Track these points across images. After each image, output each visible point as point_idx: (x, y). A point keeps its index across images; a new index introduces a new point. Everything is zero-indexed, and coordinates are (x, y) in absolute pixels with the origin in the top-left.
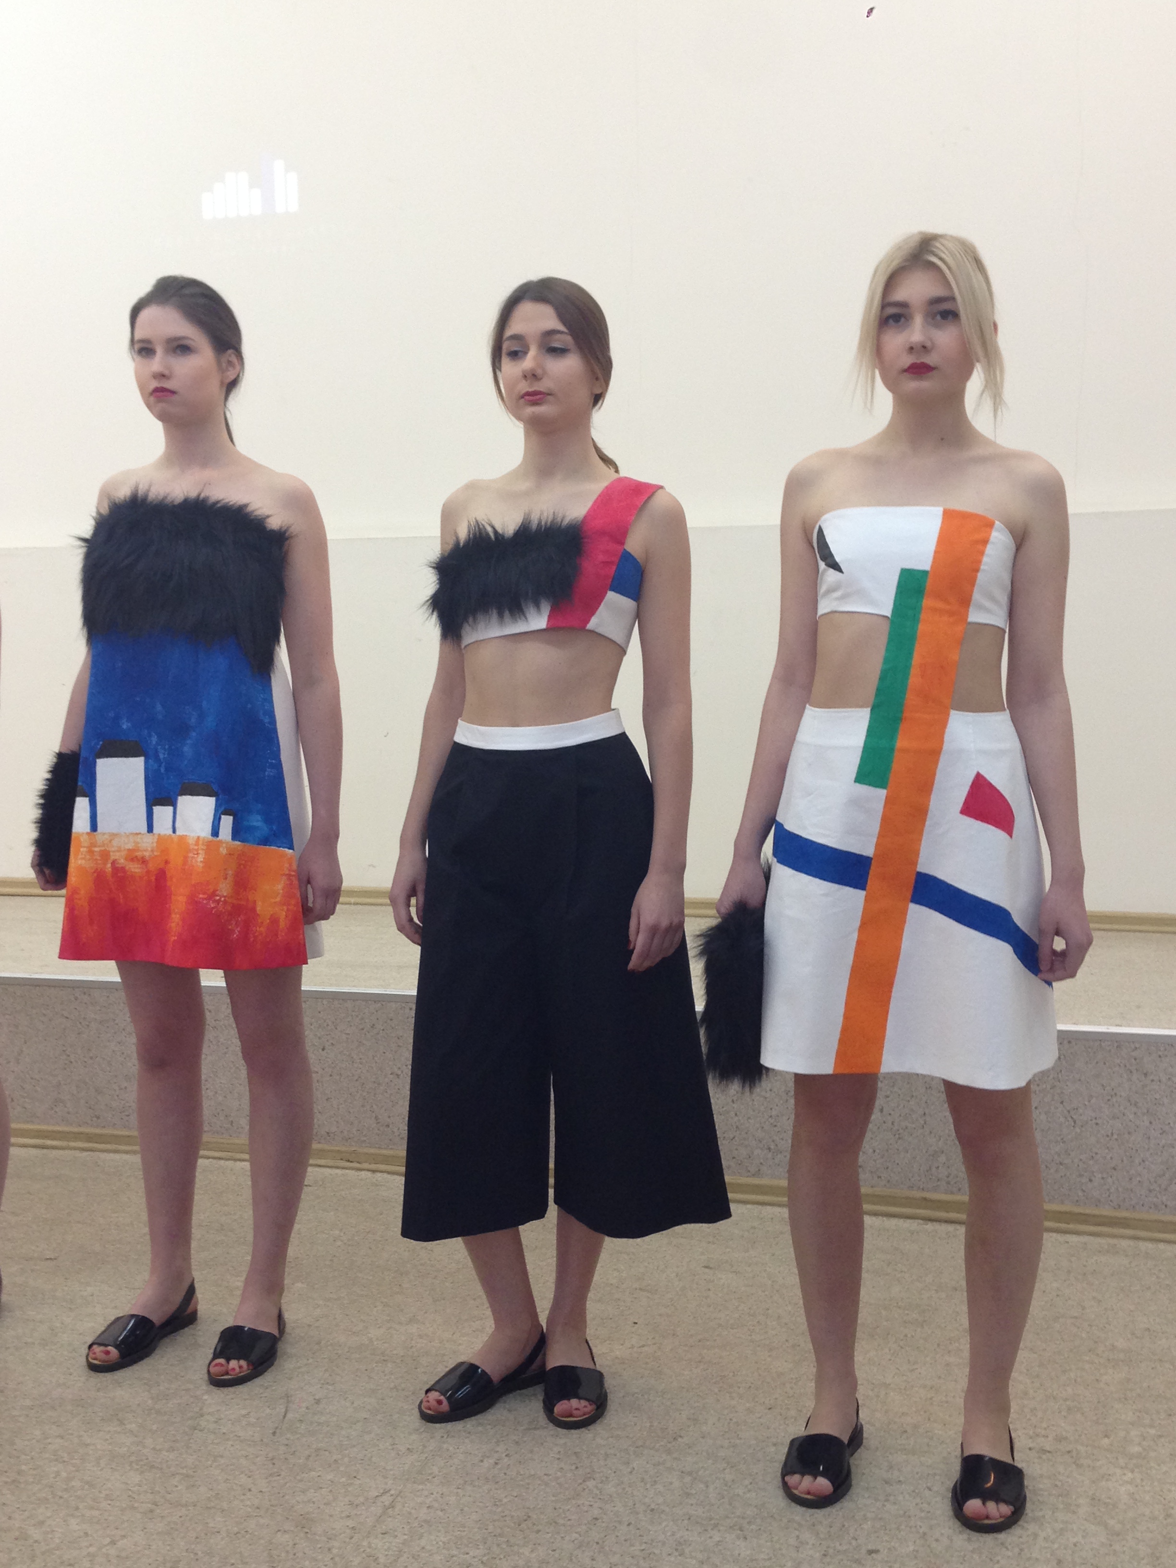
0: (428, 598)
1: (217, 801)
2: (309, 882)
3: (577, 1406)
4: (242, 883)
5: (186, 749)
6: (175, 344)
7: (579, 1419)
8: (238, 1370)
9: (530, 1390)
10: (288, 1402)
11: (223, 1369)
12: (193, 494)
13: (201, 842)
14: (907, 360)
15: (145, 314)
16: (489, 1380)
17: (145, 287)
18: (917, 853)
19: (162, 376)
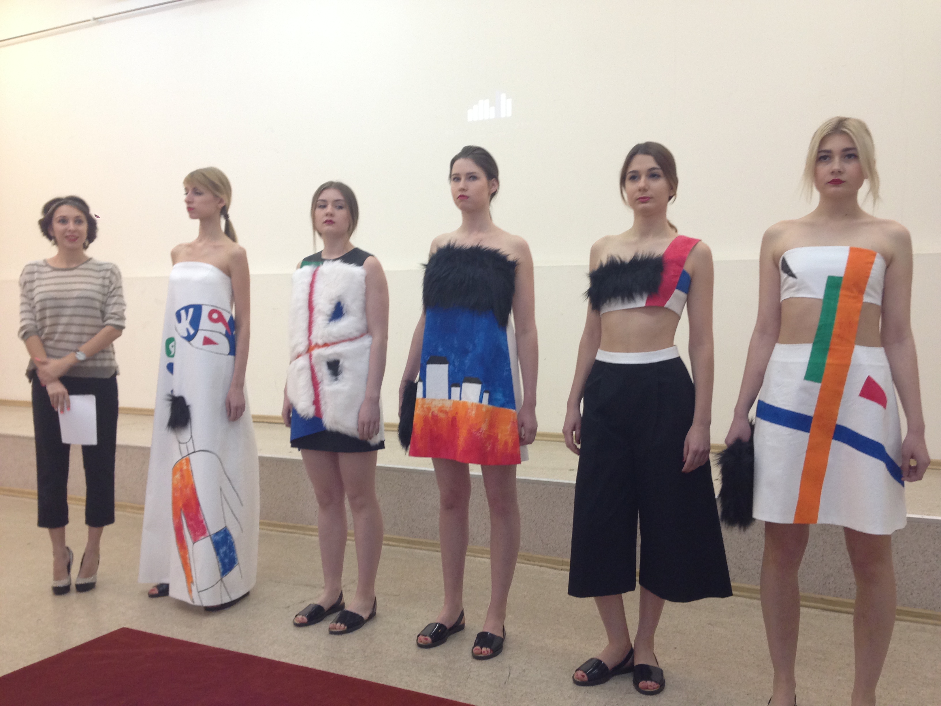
0: (587, 291)
1: (482, 386)
2: (522, 426)
3: (650, 684)
4: (492, 425)
5: (467, 361)
6: (470, 175)
7: (651, 690)
8: (486, 652)
9: (626, 675)
10: (510, 670)
11: (480, 651)
12: (475, 244)
13: (474, 405)
14: (831, 178)
15: (457, 163)
16: (606, 668)
17: (458, 150)
18: (836, 415)
19: (463, 190)
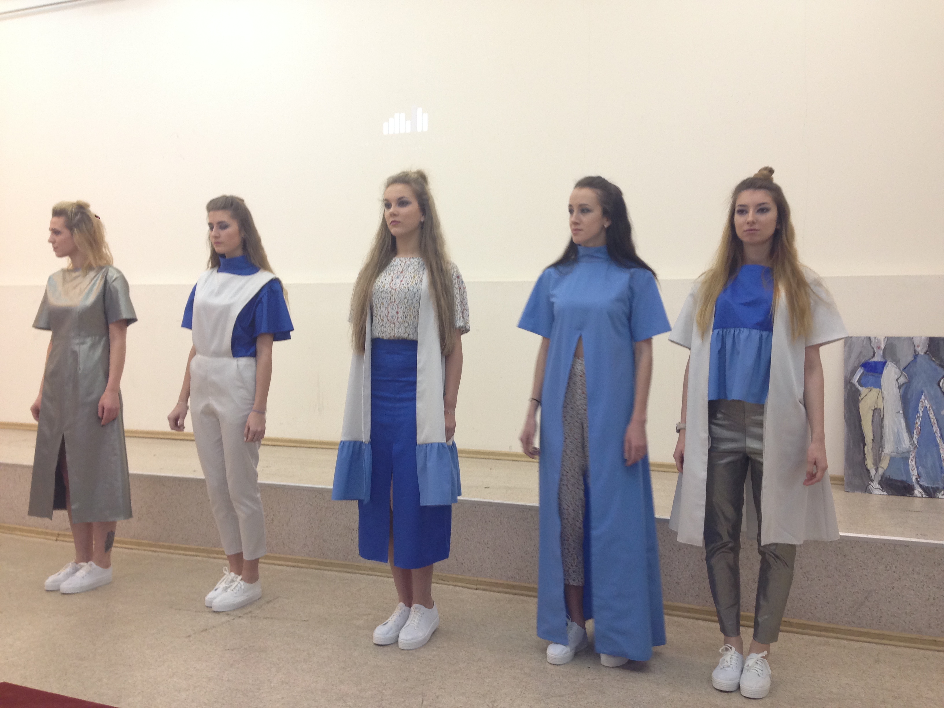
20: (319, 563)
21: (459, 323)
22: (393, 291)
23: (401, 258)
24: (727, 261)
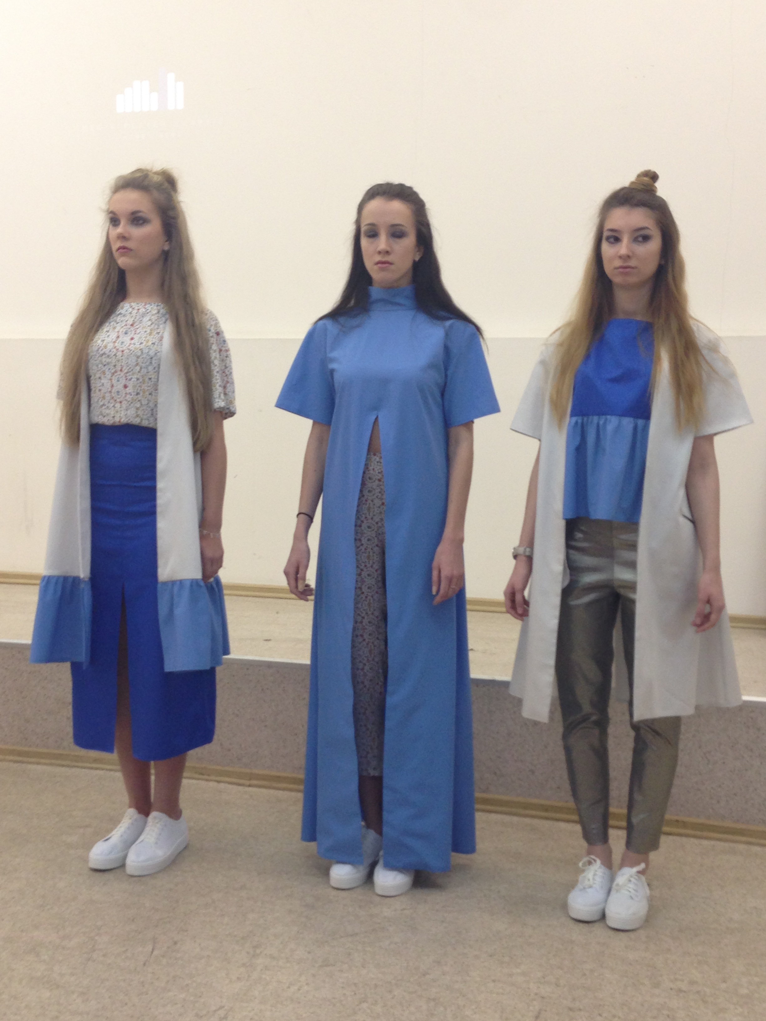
10: (155, 943)
20: (20, 754)
21: (219, 403)
22: (119, 354)
23: (132, 304)
24: (591, 310)
